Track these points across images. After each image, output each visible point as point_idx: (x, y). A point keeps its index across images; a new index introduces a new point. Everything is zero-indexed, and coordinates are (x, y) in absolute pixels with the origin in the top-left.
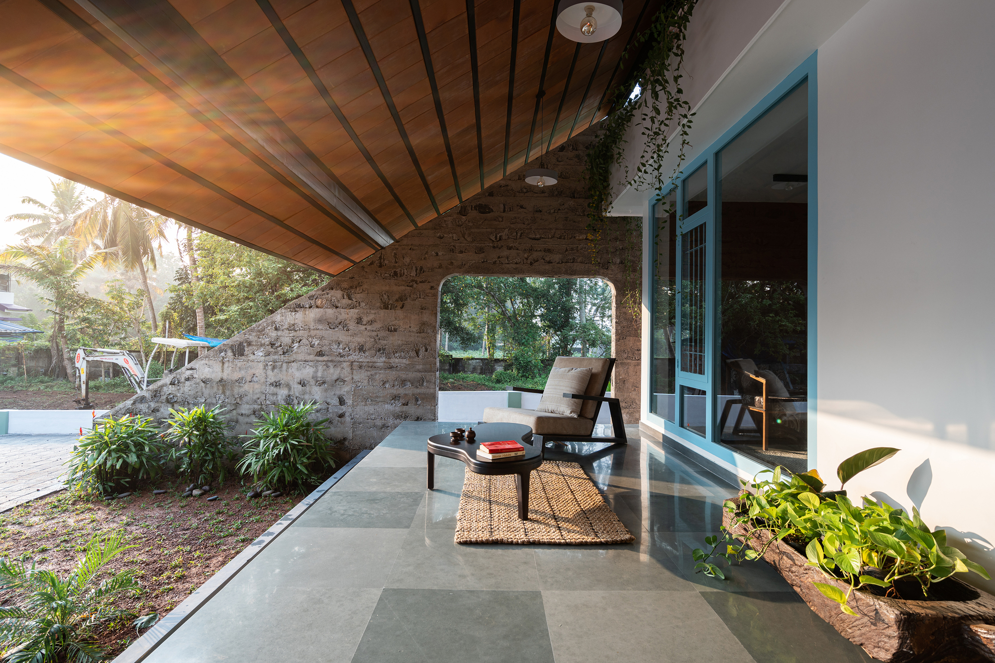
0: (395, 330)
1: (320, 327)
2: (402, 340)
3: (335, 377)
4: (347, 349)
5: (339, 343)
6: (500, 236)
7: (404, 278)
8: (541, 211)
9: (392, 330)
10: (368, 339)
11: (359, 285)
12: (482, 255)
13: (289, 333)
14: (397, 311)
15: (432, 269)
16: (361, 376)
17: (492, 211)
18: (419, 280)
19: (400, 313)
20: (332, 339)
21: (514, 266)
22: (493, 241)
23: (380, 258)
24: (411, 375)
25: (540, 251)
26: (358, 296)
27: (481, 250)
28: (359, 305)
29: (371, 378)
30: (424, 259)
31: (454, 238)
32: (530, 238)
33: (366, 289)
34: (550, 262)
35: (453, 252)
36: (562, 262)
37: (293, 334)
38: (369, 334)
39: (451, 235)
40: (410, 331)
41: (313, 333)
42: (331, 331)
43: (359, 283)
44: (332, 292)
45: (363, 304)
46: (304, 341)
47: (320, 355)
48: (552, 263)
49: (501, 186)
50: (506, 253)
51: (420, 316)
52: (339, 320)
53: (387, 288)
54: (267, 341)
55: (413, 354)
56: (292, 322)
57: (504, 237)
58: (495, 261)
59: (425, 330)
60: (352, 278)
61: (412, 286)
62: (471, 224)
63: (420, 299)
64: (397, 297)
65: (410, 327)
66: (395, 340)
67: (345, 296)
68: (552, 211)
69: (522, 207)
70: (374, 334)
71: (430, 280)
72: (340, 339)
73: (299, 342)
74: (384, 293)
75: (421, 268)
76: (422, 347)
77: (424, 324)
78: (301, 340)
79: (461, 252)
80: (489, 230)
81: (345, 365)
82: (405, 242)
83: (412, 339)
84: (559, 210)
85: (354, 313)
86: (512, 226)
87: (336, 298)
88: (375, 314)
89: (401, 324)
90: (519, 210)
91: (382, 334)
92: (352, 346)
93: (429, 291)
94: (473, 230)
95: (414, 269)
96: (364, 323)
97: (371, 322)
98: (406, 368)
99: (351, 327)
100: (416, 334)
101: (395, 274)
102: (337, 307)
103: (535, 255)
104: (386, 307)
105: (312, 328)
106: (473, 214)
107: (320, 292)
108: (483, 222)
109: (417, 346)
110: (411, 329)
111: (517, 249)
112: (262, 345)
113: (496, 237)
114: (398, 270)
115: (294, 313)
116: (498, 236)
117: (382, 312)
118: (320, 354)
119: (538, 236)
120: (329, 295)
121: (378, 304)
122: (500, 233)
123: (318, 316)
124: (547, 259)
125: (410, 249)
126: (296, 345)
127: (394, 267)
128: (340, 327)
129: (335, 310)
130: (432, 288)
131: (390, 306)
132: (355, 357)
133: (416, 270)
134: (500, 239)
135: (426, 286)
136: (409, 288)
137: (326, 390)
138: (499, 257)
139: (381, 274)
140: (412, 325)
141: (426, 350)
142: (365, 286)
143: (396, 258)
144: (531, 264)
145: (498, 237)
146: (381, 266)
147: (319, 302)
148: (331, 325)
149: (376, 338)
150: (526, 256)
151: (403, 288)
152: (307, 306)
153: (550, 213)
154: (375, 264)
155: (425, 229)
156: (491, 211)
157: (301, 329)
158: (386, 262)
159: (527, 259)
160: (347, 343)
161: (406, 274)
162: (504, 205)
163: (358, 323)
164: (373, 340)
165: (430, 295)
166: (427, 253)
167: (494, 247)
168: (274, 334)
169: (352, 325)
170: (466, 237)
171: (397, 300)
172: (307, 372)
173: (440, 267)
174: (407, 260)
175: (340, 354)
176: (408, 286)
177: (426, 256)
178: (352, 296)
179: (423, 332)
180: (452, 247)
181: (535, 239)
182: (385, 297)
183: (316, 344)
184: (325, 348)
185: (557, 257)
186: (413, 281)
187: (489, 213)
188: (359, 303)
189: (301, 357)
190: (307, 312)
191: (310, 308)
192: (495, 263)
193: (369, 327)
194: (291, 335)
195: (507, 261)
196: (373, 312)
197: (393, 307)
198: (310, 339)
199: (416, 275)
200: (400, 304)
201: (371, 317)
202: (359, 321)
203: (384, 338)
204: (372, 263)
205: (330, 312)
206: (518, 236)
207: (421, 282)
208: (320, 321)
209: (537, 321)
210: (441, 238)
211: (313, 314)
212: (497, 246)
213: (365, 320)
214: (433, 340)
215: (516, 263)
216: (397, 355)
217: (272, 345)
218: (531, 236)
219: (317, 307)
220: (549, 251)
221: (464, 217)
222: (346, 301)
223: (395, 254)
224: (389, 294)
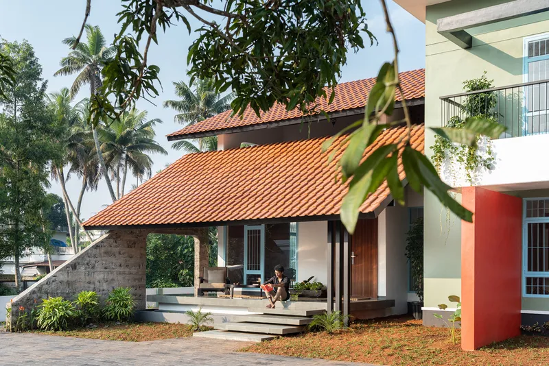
0: (132, 257)
1: (105, 256)
2: (134, 262)
3: (111, 278)
4: (115, 266)
5: (112, 263)
7: (135, 234)
10: (123, 261)
11: (119, 238)
15: (144, 231)
16: (120, 278)
18: (140, 235)
19: (133, 249)
20: (110, 261)
24: (138, 277)
26: (119, 242)
28: (119, 246)
29: (124, 278)
33: (122, 239)
37: (95, 259)
38: (123, 259)
40: (137, 258)
41: (103, 258)
42: (109, 258)
45: (121, 246)
46: (100, 262)
51: (140, 251)
52: (112, 253)
53: (129, 239)
54: (86, 262)
55: (138, 267)
56: (95, 254)
60: (117, 234)
61: (138, 238)
63: (140, 244)
64: (133, 242)
65: (137, 256)
66: (132, 261)
67: (114, 242)
72: (113, 261)
74: (128, 241)
76: (141, 265)
77: (141, 254)
81: (115, 273)
83: (138, 261)
85: (117, 249)
87: (111, 242)
89: (134, 255)
91: (128, 259)
92: (117, 265)
93: (143, 240)
97: (124, 253)
98: (137, 273)
99: (116, 256)
100: (139, 259)
101: (132, 232)
102: (111, 247)
104: (128, 247)
105: (103, 256)
109: (139, 264)
112: (84, 264)
115: (95, 249)
117: (128, 249)
118: (106, 268)
121: (126, 246)
126: (97, 264)
128: (113, 256)
130: (144, 238)
132: (119, 269)
135: (142, 238)
136: (136, 239)
137: (108, 284)
141: (143, 266)
142: (121, 237)
148: (110, 255)
149: (126, 261)
151: (134, 239)
152: (101, 246)
157: (98, 256)
160: (115, 263)
163: (119, 254)
168: (88, 259)
171: (132, 244)
172: (101, 276)
175: (113, 268)
178: (117, 242)
179: (141, 258)
182: (129, 243)
183: (104, 264)
184: (107, 266)
186: (138, 235)
189: (99, 269)
190: (101, 249)
193: (123, 256)
196: (124, 249)
197: (131, 247)
198: (102, 262)
200: (133, 246)
201: (123, 251)
203: (128, 261)
205: (110, 249)
208: (105, 253)
211: (103, 250)
213: (121, 253)
216: (133, 268)
217: (87, 264)
222: (115, 244)
224: (130, 241)
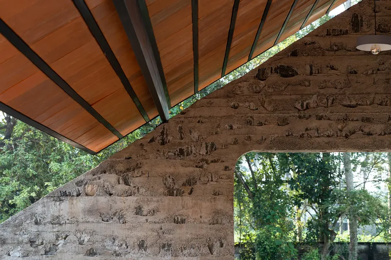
0: (183, 221)
1: (91, 219)
2: (191, 234)
4: (124, 246)
5: (114, 239)
6: (307, 104)
7: (192, 157)
8: (356, 73)
9: (180, 221)
10: (150, 233)
11: (138, 167)
12: (286, 127)
13: (53, 228)
14: (184, 198)
15: (226, 146)
17: (297, 74)
18: (210, 159)
19: (188, 200)
20: (105, 234)
21: (326, 140)
22: (299, 110)
23: (162, 133)
25: (357, 120)
26: (136, 181)
27: (284, 122)
28: (138, 191)
30: (216, 133)
31: (252, 108)
32: (345, 106)
33: (146, 171)
34: (369, 134)
35: (251, 125)
36: (385, 134)
37: (57, 228)
38: (151, 226)
39: (247, 104)
40: (201, 222)
41: (82, 227)
42: (104, 224)
43: (137, 165)
44: (104, 177)
45: (142, 190)
46: (72, 237)
47: (90, 254)
48: (372, 135)
49: (306, 44)
50: (314, 124)
51: (213, 203)
52: (113, 210)
53: (172, 170)
54: (25, 238)
55: (206, 250)
56: (56, 214)
57: (312, 105)
58: (303, 134)
59: (220, 220)
60: (128, 159)
61: (201, 167)
62: (271, 90)
63: (212, 183)
64: (184, 180)
65: (201, 217)
66: (182, 233)
67: (121, 181)
68: (370, 72)
69: (332, 68)
70: (158, 226)
71: (224, 159)
72: (116, 234)
73: (65, 239)
74: (167, 175)
75: (213, 145)
76: (216, 242)
77: (217, 212)
78: (67, 236)
79: (261, 124)
80: (293, 97)
82: (192, 114)
83: (204, 232)
84: (378, 70)
85: (131, 201)
86: (322, 91)
87: (110, 183)
88: (158, 201)
89: (190, 214)
90: (329, 72)
91: (167, 226)
92: (131, 242)
93: (222, 172)
94: (274, 97)
95: (204, 145)
96: (145, 213)
97: (153, 212)
99: (128, 219)
100: (209, 226)
101: (181, 152)
102: (111, 195)
103: (351, 125)
104: (170, 193)
105: (80, 220)
106: (274, 78)
107: (90, 177)
108: (285, 88)
109: (210, 240)
110: (202, 220)
111: (329, 119)
112: (19, 243)
113: (302, 106)
114: (184, 148)
115: (58, 203)
116: (305, 103)
117: (167, 200)
118: (91, 252)
119: (354, 103)
120: (102, 180)
121: (161, 190)
122: (306, 99)
123: (88, 205)
124: (366, 130)
125: (199, 122)
126: (61, 242)
127: (180, 144)
128: (115, 218)
129: (108, 197)
130: (226, 168)
131: (175, 192)
133: (207, 147)
134: (307, 108)
135: (219, 167)
136: (198, 169)
138: (307, 130)
139: (164, 154)
140: (202, 215)
141: (222, 245)
142: (145, 168)
143: (181, 132)
144: (347, 136)
145: (305, 105)
146: (163, 143)
147: (89, 189)
148: (105, 217)
149: (160, 231)
150: (339, 127)
151: (191, 169)
152: (75, 194)
153: (367, 75)
154: (157, 141)
155: (217, 97)
156: (294, 74)
157: (67, 222)
158: (170, 138)
159: (341, 131)
160: (124, 238)
161: (194, 152)
162: (311, 67)
163: (137, 213)
164: (156, 234)
165: (224, 177)
166: (219, 126)
167: (300, 117)
168: (34, 229)
169: (130, 216)
170: (266, 105)
171: (184, 185)
173: (236, 142)
174: (195, 135)
175: (115, 252)
176: (197, 167)
177: (218, 129)
178: (129, 181)
179: (217, 223)
180: (249, 118)
181: (350, 106)
182: (170, 180)
183: (86, 240)
184: (97, 246)
185: (378, 128)
186: (203, 160)
187: (293, 75)
188: (138, 189)
190: (75, 202)
191: (77, 196)
192: (302, 136)
193: (151, 218)
194: (55, 230)
195: (316, 134)
196: (155, 199)
197: (180, 193)
198: (79, 235)
199: (207, 153)
200: (188, 189)
201: (153, 206)
202: (139, 211)
203: (170, 231)
204: (152, 140)
205: (103, 200)
206: (329, 103)
207: (212, 162)
208: (90, 211)
209: (284, 188)
210: (235, 107)
211: (81, 204)
212: (304, 117)
213: (146, 209)
214: (229, 232)
215: (328, 136)
216: (185, 252)
217: (32, 242)
218: (345, 103)
219: (87, 195)
220: (368, 120)
221: (262, 82)
222: (122, 187)
223: (181, 128)
224: (175, 177)
